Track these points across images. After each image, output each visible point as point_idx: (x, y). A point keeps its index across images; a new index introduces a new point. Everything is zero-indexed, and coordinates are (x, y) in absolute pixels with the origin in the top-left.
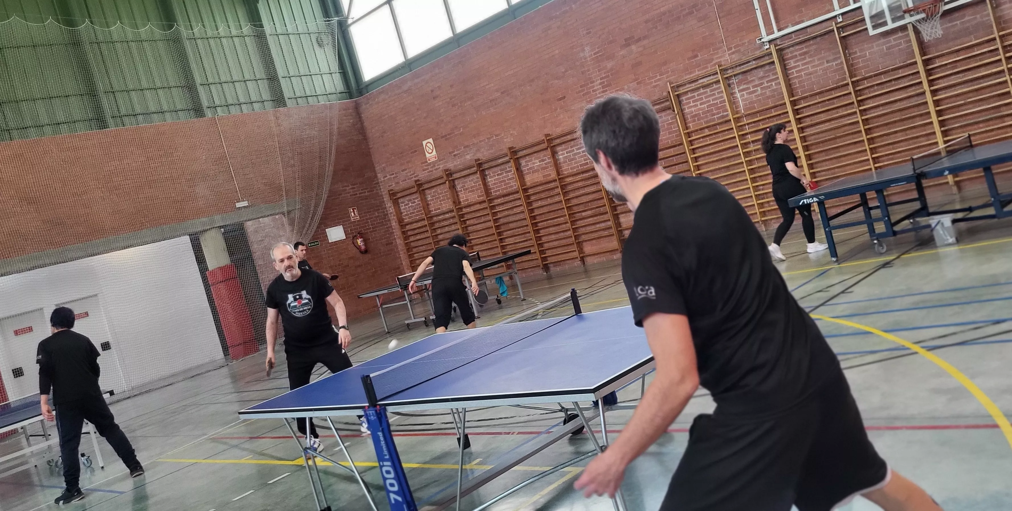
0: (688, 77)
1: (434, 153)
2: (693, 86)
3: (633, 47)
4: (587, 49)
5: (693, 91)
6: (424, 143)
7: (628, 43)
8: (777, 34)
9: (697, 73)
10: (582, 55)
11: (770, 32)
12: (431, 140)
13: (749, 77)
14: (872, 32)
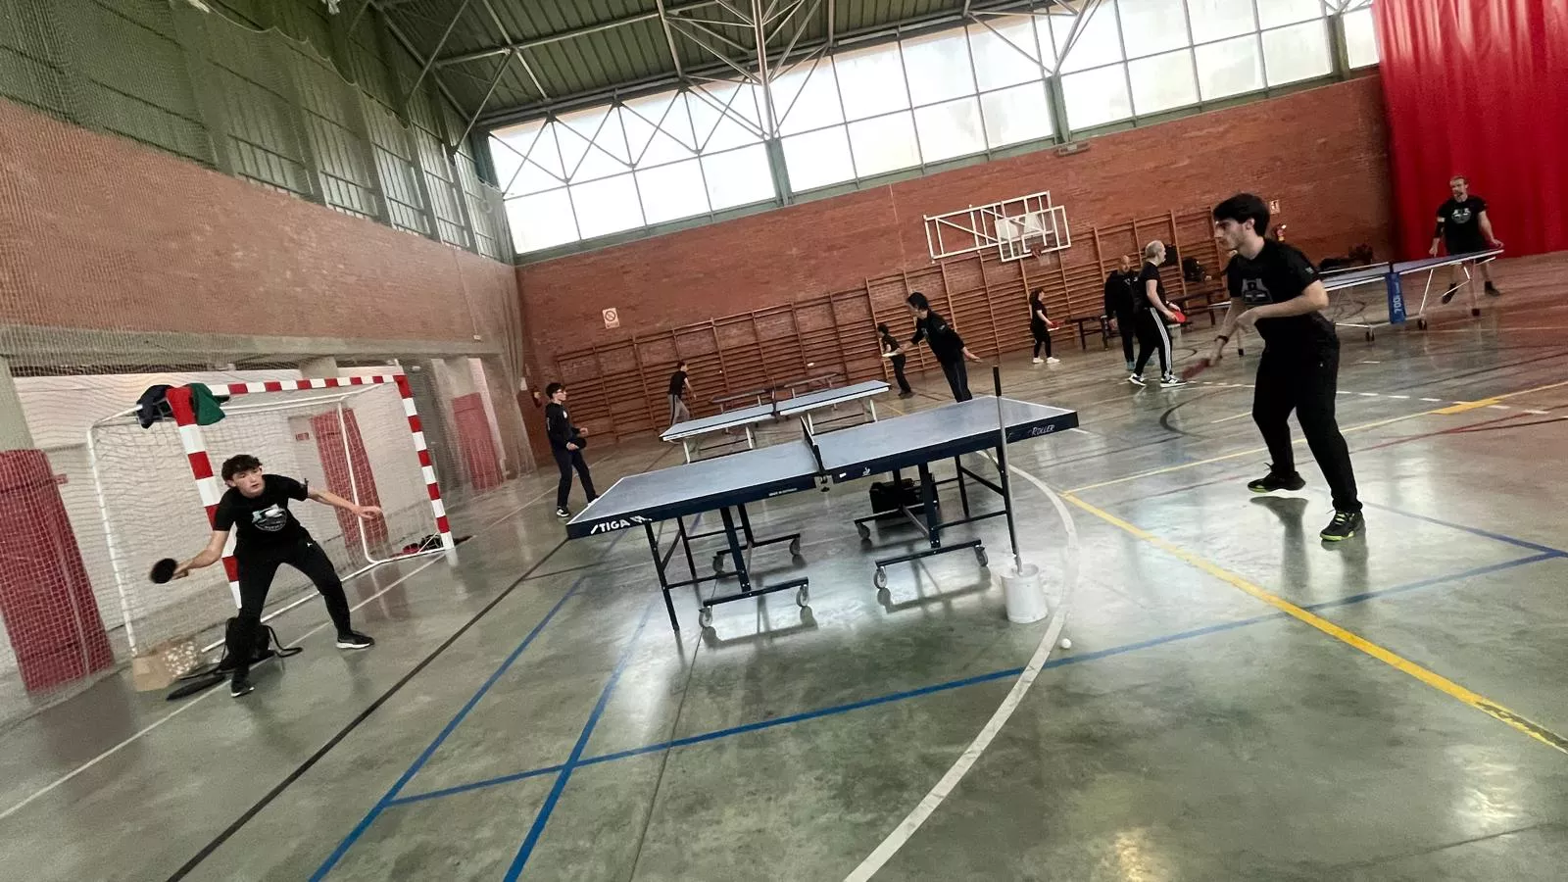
0: (878, 276)
1: (617, 320)
2: (879, 282)
3: (835, 253)
4: (794, 249)
5: (879, 285)
6: (604, 312)
7: (830, 248)
8: (943, 255)
9: (882, 274)
10: (789, 253)
11: (938, 251)
12: (614, 310)
13: (920, 280)
14: (1003, 260)
